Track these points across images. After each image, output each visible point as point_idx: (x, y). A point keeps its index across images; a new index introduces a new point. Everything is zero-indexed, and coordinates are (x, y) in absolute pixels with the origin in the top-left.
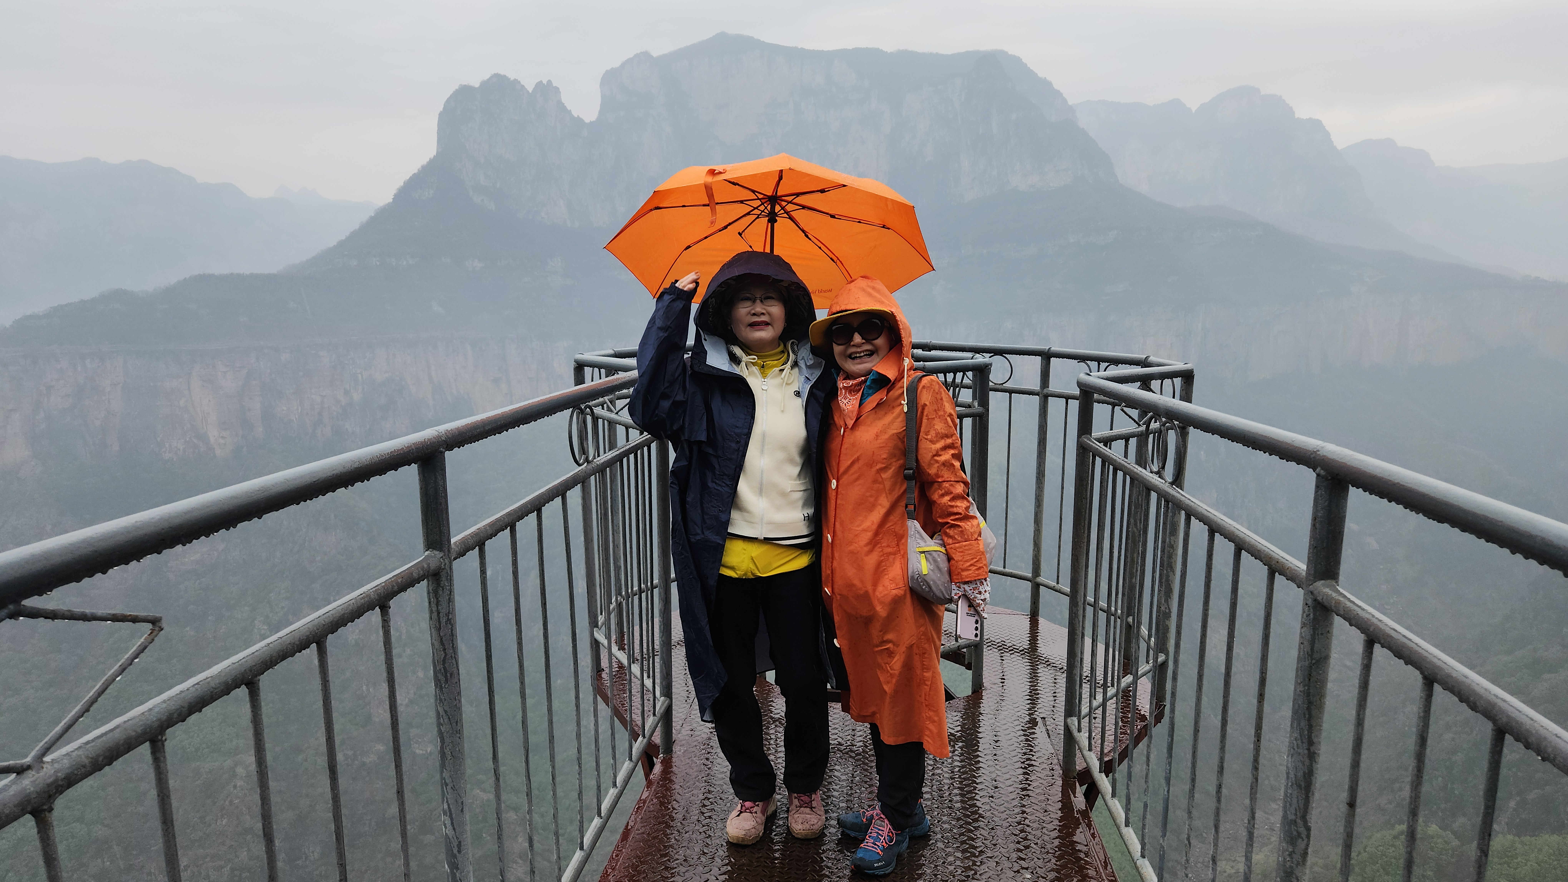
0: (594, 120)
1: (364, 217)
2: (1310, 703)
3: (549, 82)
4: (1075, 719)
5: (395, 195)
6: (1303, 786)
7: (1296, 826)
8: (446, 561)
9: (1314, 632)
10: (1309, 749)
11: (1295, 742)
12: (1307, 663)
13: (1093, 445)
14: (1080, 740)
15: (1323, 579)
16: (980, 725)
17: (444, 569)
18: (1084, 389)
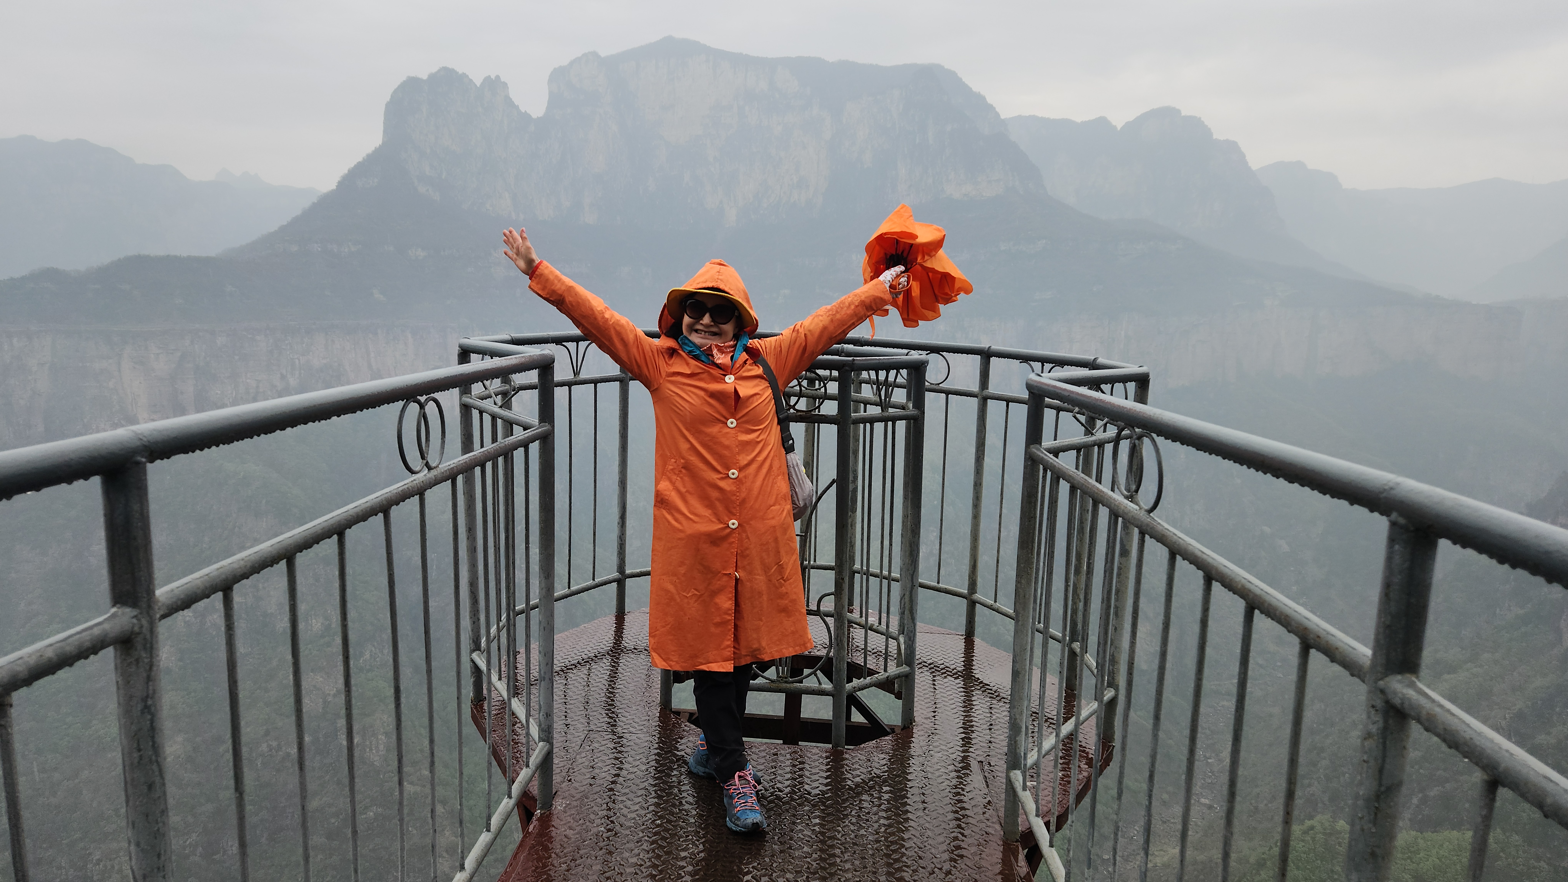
0: (541, 115)
1: (306, 203)
3: (498, 77)
5: (339, 182)
8: (145, 621)
13: (1046, 457)
14: (1026, 802)
15: (1399, 673)
16: (911, 770)
17: (139, 634)
18: (1035, 391)
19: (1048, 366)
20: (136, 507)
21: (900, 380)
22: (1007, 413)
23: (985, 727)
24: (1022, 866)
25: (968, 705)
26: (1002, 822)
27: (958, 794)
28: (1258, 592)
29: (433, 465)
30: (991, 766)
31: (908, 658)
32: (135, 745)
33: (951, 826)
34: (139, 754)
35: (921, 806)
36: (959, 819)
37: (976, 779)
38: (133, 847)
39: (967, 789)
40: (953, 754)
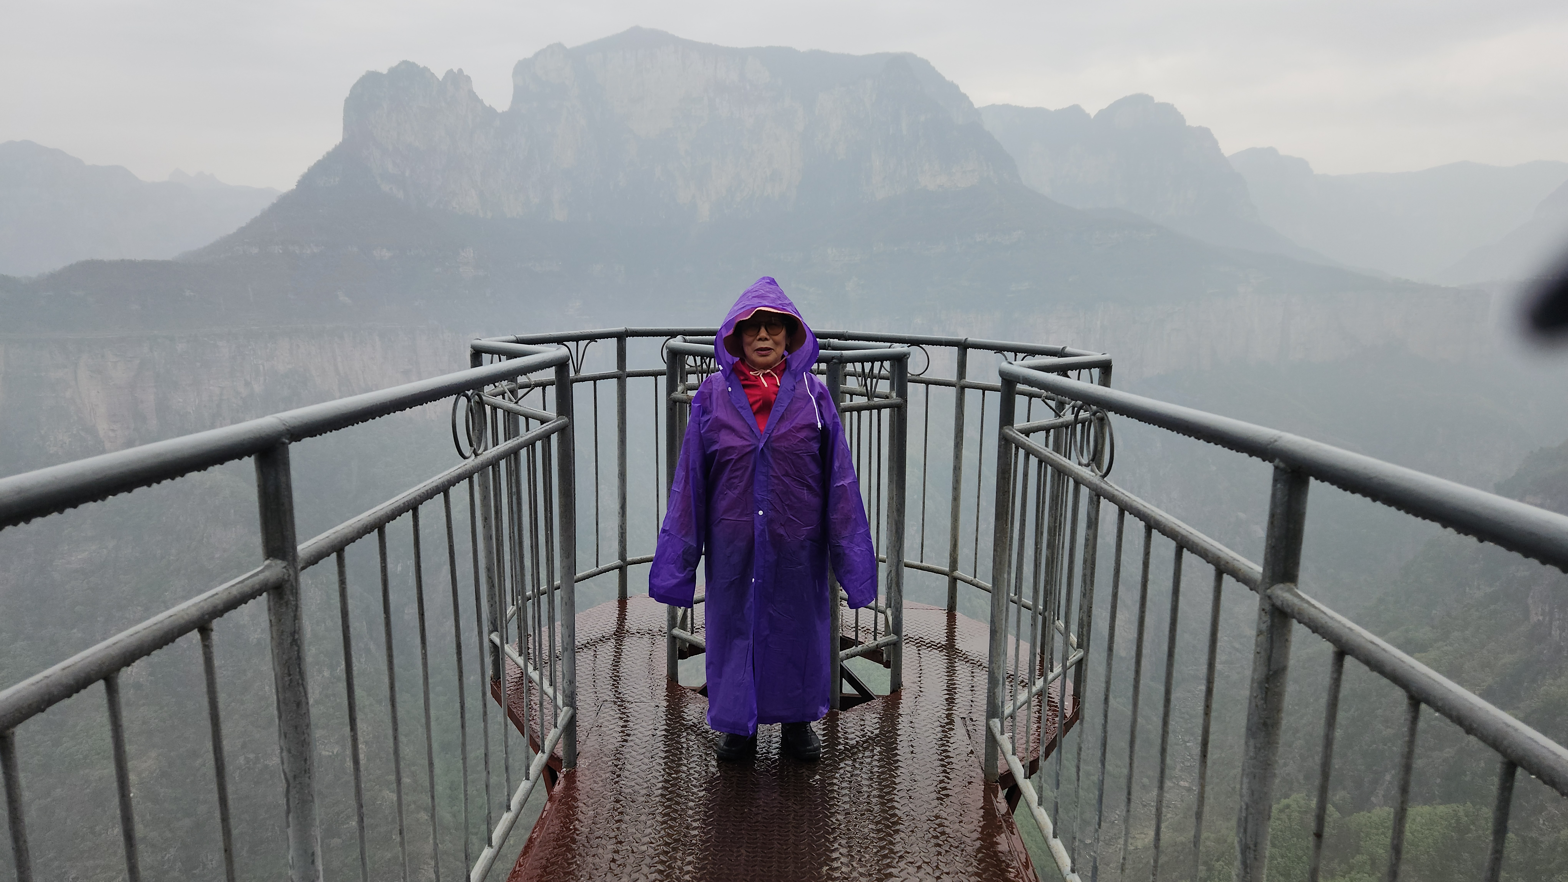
0: (507, 110)
1: (265, 204)
3: (460, 71)
4: (997, 721)
5: (299, 182)
8: (291, 571)
9: (1271, 640)
12: (1263, 675)
13: (1017, 436)
14: (1004, 743)
15: (1282, 582)
16: (900, 727)
17: (288, 581)
18: (1007, 378)
19: (1020, 356)
20: (283, 479)
21: (883, 372)
22: (983, 400)
23: (967, 688)
24: (1002, 805)
25: (951, 671)
26: (983, 766)
27: (943, 745)
28: (1184, 533)
29: (479, 451)
30: (973, 721)
31: (897, 627)
32: (286, 671)
33: (938, 771)
34: (290, 678)
35: (910, 756)
36: (945, 766)
37: (959, 733)
38: (285, 754)
39: (951, 741)
40: (938, 712)
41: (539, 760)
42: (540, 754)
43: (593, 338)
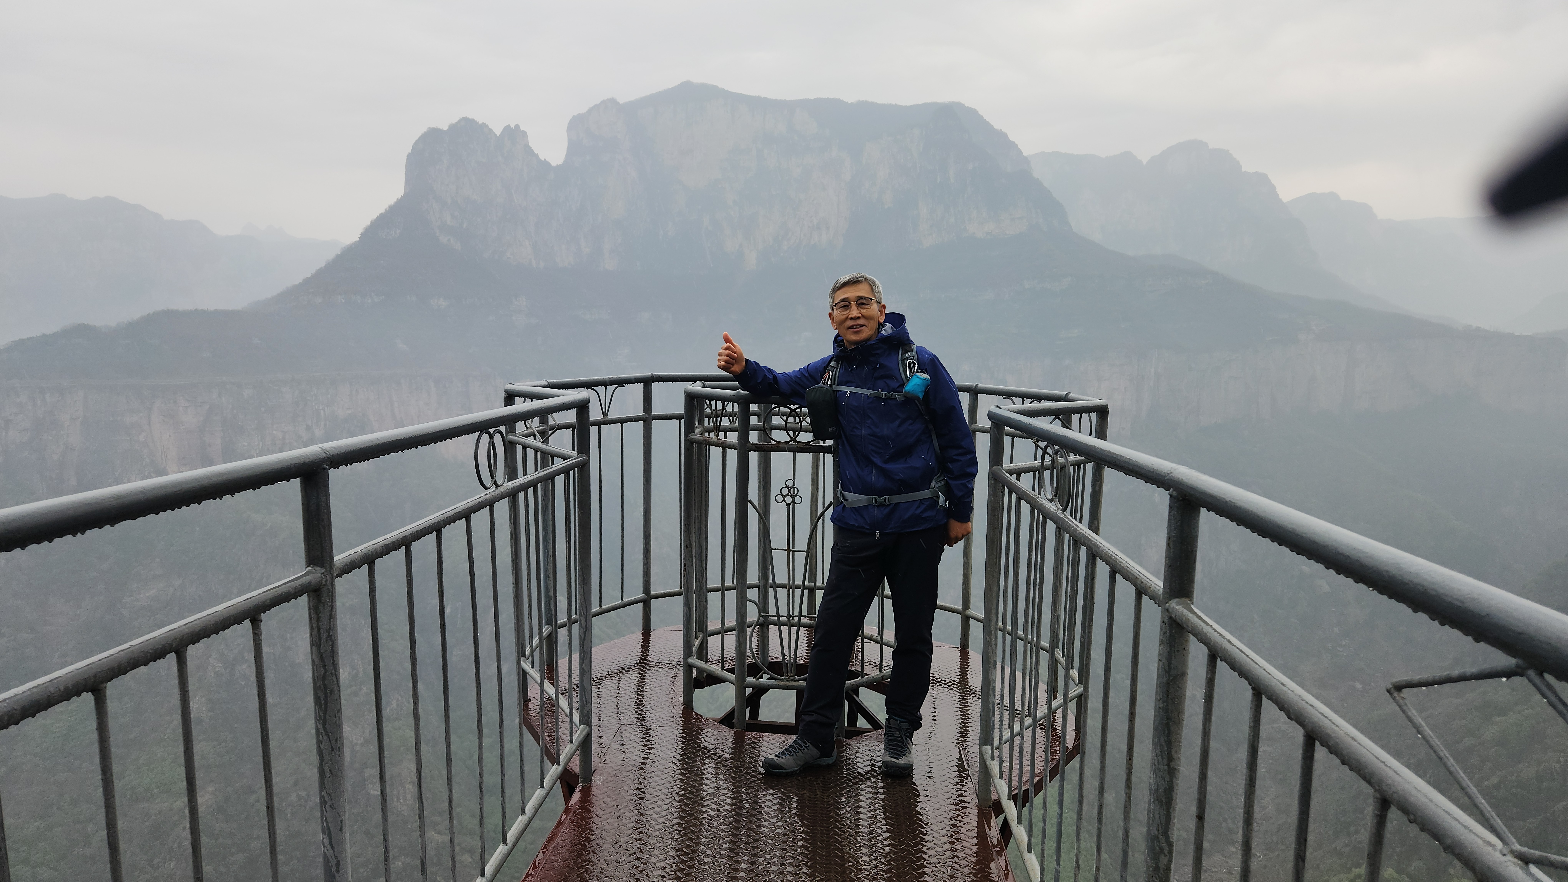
0: (561, 163)
1: (330, 255)
2: (1169, 719)
3: (517, 126)
4: (989, 747)
5: (362, 234)
6: (1164, 801)
7: (1159, 842)
8: (328, 577)
9: (1171, 649)
10: (1168, 765)
11: (1155, 758)
12: (1165, 680)
13: (1009, 478)
14: (993, 769)
15: (1178, 598)
17: (325, 585)
18: (998, 422)
20: (323, 499)
25: (964, 706)
26: (978, 792)
28: (1115, 558)
29: (499, 483)
41: (554, 771)
42: (555, 766)
43: (620, 383)
